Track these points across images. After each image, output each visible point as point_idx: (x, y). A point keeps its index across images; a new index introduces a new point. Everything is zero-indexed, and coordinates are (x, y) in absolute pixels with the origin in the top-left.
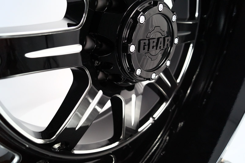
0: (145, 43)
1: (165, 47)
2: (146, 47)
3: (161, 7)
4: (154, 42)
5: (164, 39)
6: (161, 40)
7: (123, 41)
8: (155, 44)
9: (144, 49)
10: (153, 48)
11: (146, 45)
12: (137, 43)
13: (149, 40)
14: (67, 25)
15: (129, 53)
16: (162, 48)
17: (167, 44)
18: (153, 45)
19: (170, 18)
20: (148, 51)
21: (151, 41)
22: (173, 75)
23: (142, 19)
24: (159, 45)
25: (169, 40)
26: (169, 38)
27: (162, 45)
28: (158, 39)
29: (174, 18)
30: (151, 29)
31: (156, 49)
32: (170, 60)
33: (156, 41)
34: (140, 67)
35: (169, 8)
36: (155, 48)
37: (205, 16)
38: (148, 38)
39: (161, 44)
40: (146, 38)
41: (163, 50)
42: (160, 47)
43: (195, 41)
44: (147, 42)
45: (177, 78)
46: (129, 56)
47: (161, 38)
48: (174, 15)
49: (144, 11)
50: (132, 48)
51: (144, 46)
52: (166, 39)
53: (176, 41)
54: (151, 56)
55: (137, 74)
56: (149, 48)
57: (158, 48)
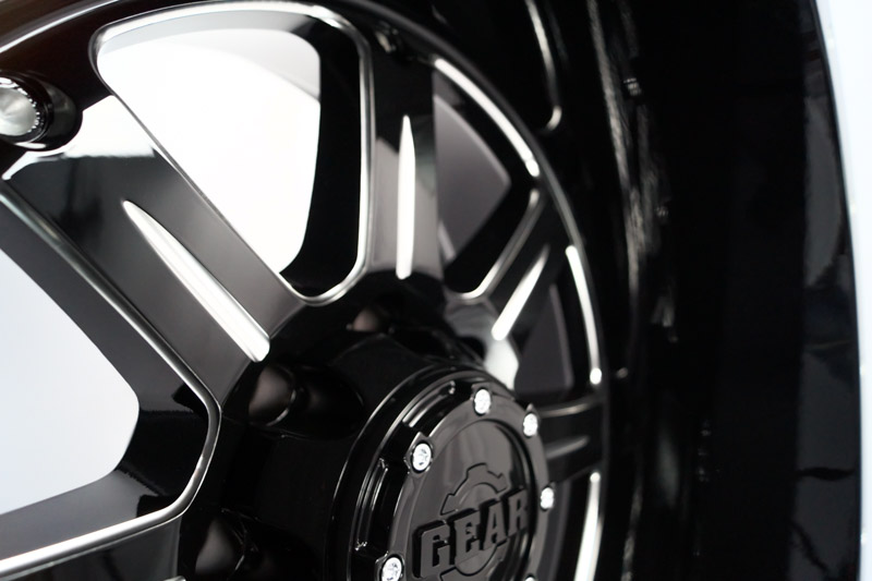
0: (436, 538)
1: (513, 530)
2: (444, 552)
3: (482, 401)
4: (469, 525)
5: (505, 502)
6: (496, 511)
7: (355, 545)
8: (473, 531)
9: (436, 560)
10: (469, 547)
11: (441, 544)
13: (451, 522)
16: (499, 540)
17: (518, 520)
18: (469, 537)
19: (516, 426)
20: (452, 561)
21: (460, 524)
23: (421, 457)
24: (490, 532)
25: (524, 505)
26: (523, 496)
27: (500, 529)
28: (485, 508)
29: (530, 425)
30: (448, 483)
31: (481, 548)
32: (535, 573)
33: (475, 519)
35: (503, 386)
36: (475, 545)
38: (447, 516)
39: (495, 525)
40: (440, 518)
41: (504, 542)
42: (494, 538)
43: (605, 463)
44: (444, 532)
47: (493, 502)
48: (530, 412)
49: (426, 425)
51: (436, 547)
52: (513, 501)
53: (547, 498)
56: (453, 553)
57: (488, 542)
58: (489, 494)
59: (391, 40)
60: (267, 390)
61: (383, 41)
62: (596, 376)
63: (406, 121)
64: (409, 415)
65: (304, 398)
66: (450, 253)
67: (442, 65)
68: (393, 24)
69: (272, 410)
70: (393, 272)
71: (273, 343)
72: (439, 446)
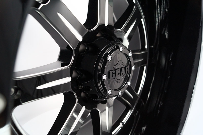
1: (126, 73)
2: (114, 75)
3: (121, 49)
4: (118, 71)
5: (125, 68)
6: (123, 69)
7: (98, 73)
8: (119, 72)
9: (112, 76)
10: (118, 75)
11: (113, 74)
12: (107, 73)
13: (115, 70)
14: (61, 65)
15: (103, 80)
16: (124, 74)
17: (127, 71)
18: (118, 73)
19: (128, 55)
20: (115, 77)
21: (117, 71)
22: (134, 90)
23: (110, 58)
24: (122, 73)
25: (129, 69)
26: (128, 67)
28: (121, 69)
29: (130, 54)
30: (115, 63)
31: (120, 75)
32: (130, 81)
33: (119, 70)
34: (110, 89)
35: (126, 48)
36: (119, 74)
38: (114, 69)
39: (123, 72)
40: (113, 69)
41: (125, 75)
42: (123, 74)
43: (147, 64)
44: (114, 72)
45: (137, 92)
46: (103, 83)
47: (123, 67)
48: (130, 52)
49: (111, 53)
50: (105, 77)
51: (112, 74)
52: (126, 68)
53: (133, 68)
54: (117, 80)
55: (109, 93)
56: (115, 75)
57: (122, 74)
58: (122, 66)
62: (146, 47)
64: (108, 51)
66: (116, 21)
70: (104, 25)
71: (83, 38)
72: (113, 57)
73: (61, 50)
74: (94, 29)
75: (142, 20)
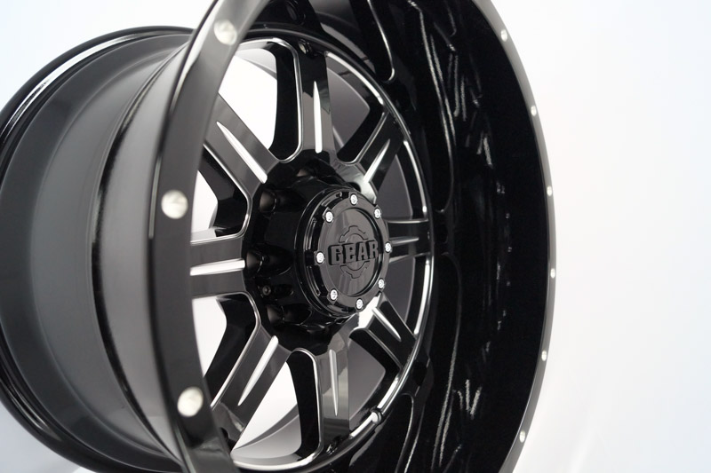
0: (337, 250)
2: (341, 256)
3: (354, 199)
4: (351, 249)
5: (367, 244)
6: (363, 245)
8: (354, 252)
9: (338, 259)
10: (351, 257)
11: (340, 254)
12: (326, 251)
13: (343, 246)
15: (316, 264)
17: (374, 253)
18: (351, 253)
19: (371, 214)
20: (344, 262)
21: (347, 247)
24: (360, 254)
25: (377, 246)
26: (376, 243)
27: (365, 253)
29: (378, 213)
31: (357, 260)
32: (384, 278)
33: (354, 247)
34: (335, 288)
36: (354, 257)
37: (442, 211)
38: (341, 243)
39: (363, 251)
40: (338, 243)
41: (369, 261)
42: (363, 256)
46: (316, 270)
47: (362, 242)
48: (378, 208)
50: (320, 258)
51: (337, 255)
52: (371, 244)
54: (351, 272)
55: (332, 298)
56: (345, 258)
57: (360, 258)
58: (359, 239)
59: (306, 47)
60: (263, 201)
61: (303, 48)
63: (315, 83)
64: (324, 202)
65: (279, 200)
66: (342, 145)
67: (330, 55)
68: (307, 40)
69: (269, 207)
70: (314, 150)
71: (269, 175)
72: (336, 213)
73: (219, 201)
74: (292, 157)
75: (406, 143)
